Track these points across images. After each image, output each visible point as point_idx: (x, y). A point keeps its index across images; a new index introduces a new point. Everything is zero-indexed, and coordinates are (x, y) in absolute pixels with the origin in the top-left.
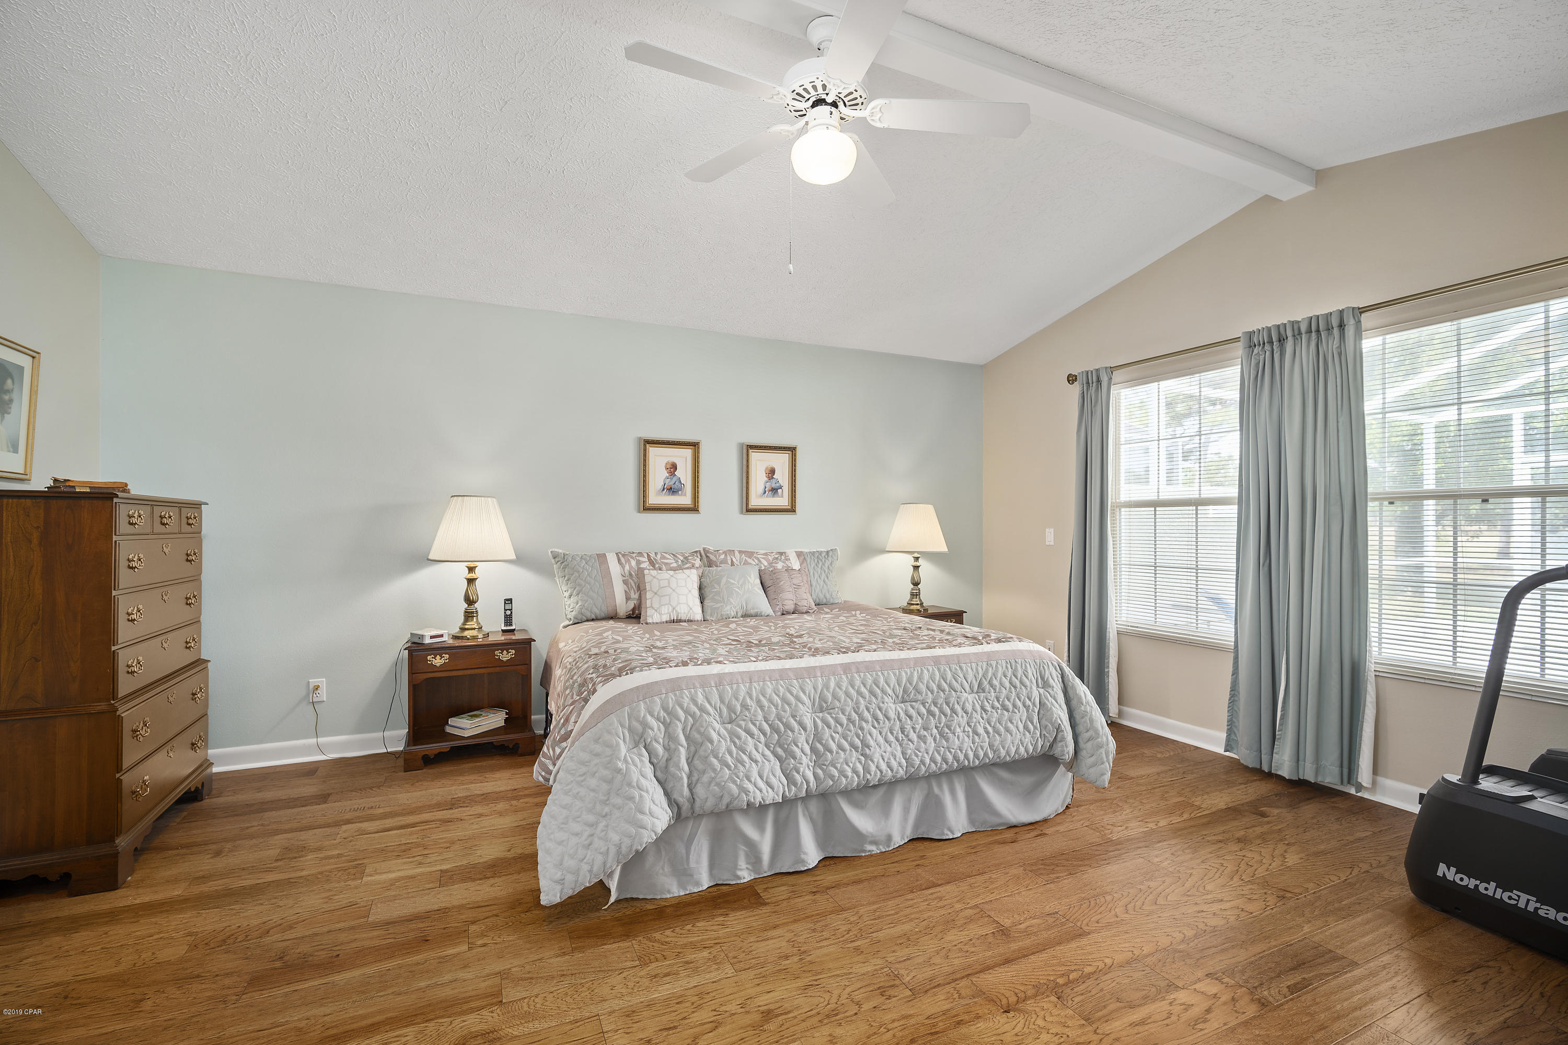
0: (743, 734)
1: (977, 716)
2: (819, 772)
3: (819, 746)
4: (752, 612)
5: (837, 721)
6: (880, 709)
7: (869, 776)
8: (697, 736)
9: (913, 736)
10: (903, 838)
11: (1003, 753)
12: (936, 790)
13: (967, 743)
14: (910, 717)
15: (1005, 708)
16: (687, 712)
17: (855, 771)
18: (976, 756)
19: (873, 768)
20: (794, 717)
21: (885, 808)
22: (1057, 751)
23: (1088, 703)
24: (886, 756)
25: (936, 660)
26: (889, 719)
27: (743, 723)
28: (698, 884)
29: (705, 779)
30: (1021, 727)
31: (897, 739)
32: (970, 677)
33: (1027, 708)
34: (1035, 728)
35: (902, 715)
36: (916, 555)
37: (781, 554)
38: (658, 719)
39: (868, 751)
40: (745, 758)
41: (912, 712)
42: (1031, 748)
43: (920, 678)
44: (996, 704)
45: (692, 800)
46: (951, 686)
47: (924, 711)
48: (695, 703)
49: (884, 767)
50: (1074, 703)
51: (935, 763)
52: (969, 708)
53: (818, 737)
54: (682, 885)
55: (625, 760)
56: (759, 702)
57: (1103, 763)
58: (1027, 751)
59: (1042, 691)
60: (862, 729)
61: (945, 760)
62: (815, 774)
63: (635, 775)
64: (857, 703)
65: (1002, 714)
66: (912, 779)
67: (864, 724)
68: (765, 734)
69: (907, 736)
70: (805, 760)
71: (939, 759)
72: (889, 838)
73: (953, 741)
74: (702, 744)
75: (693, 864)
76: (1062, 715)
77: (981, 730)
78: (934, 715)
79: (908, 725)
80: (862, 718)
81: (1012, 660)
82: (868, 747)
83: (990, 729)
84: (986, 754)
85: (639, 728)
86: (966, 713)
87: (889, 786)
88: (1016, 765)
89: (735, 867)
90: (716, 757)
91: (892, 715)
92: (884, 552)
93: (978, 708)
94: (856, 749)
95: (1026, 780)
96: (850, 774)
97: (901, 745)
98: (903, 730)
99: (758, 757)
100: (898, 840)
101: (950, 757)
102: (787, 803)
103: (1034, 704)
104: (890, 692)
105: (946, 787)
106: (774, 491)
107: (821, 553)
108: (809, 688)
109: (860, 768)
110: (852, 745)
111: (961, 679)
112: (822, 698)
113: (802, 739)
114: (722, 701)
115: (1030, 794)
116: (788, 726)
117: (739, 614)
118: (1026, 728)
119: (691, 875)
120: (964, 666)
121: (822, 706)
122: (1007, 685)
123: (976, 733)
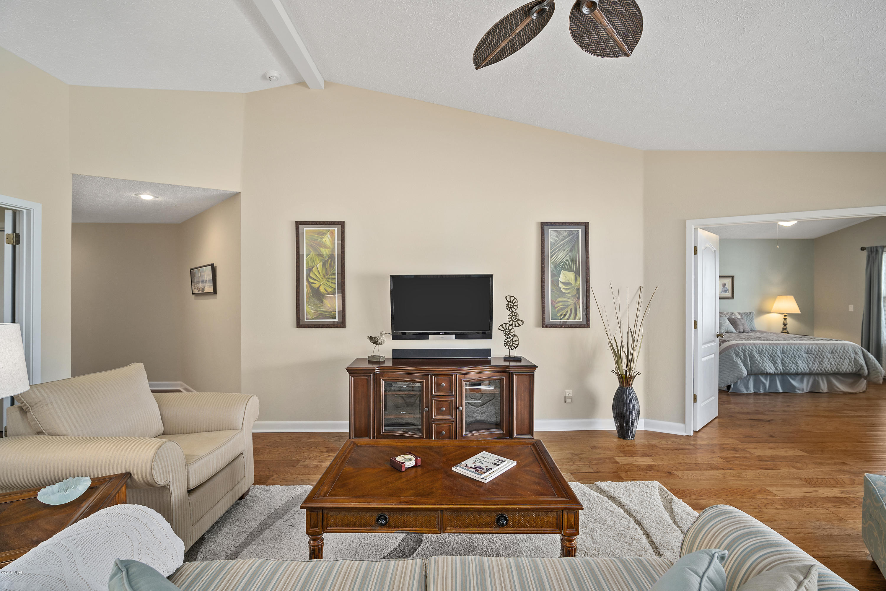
0: (763, 357)
1: (831, 360)
2: (784, 368)
3: (783, 362)
4: (729, 331)
5: (788, 356)
6: (800, 355)
7: (798, 371)
8: (751, 356)
9: (811, 363)
10: (807, 391)
11: (841, 370)
12: (817, 379)
13: (828, 366)
14: (810, 358)
15: (841, 358)
16: (748, 350)
17: (794, 369)
18: (832, 370)
19: (799, 369)
20: (776, 354)
21: (802, 381)
22: (861, 372)
23: (873, 360)
24: (803, 366)
25: (816, 344)
26: (803, 357)
27: (763, 354)
28: (751, 391)
29: (754, 366)
30: (847, 364)
31: (806, 363)
32: (829, 349)
33: (849, 359)
34: (852, 365)
35: (807, 357)
36: (785, 314)
37: (732, 313)
38: (741, 351)
39: (797, 364)
40: (765, 362)
41: (810, 356)
42: (851, 370)
43: (812, 348)
44: (838, 357)
45: (751, 371)
46: (822, 351)
47: (814, 356)
48: (750, 349)
49: (802, 369)
50: (867, 360)
51: (818, 370)
52: (829, 357)
53: (783, 359)
54: (747, 391)
55: (735, 359)
56: (766, 350)
57: (879, 377)
58: (849, 371)
59: (855, 355)
60: (795, 359)
61: (821, 370)
62: (782, 368)
63: (739, 363)
64: (793, 352)
65: (840, 360)
66: (810, 374)
67: (796, 358)
68: (768, 357)
69: (809, 362)
70: (780, 365)
71: (819, 369)
72: (803, 390)
73: (824, 366)
74: (753, 358)
75: (749, 386)
76: (863, 362)
77: (833, 363)
78: (817, 358)
79: (809, 360)
80: (795, 356)
81: (843, 346)
82: (798, 363)
83: (836, 364)
84: (835, 370)
85: (737, 353)
86: (828, 358)
87: (803, 374)
88: (845, 375)
89: (760, 389)
90: (757, 361)
91: (804, 356)
92: (770, 313)
93: (832, 357)
94: (794, 363)
95: (850, 380)
96: (793, 369)
97: (807, 364)
98: (807, 361)
99: (768, 362)
100: (805, 391)
101: (823, 369)
102: (775, 374)
103: (852, 358)
104: (803, 350)
105: (820, 378)
106: (725, 291)
107: (747, 313)
108: (779, 348)
109: (795, 368)
110: (793, 362)
111: (826, 349)
112: (783, 351)
113: (779, 359)
114: (756, 349)
115: (852, 385)
116: (774, 356)
117: (725, 332)
118: (849, 364)
119: (749, 389)
120: (826, 346)
121: (783, 352)
122: (842, 352)
123: (831, 364)
